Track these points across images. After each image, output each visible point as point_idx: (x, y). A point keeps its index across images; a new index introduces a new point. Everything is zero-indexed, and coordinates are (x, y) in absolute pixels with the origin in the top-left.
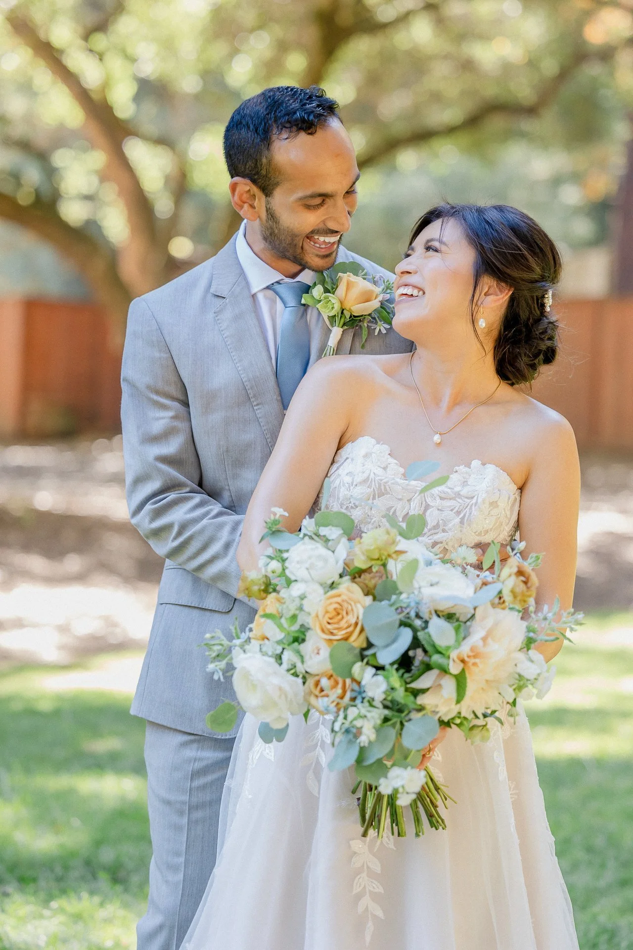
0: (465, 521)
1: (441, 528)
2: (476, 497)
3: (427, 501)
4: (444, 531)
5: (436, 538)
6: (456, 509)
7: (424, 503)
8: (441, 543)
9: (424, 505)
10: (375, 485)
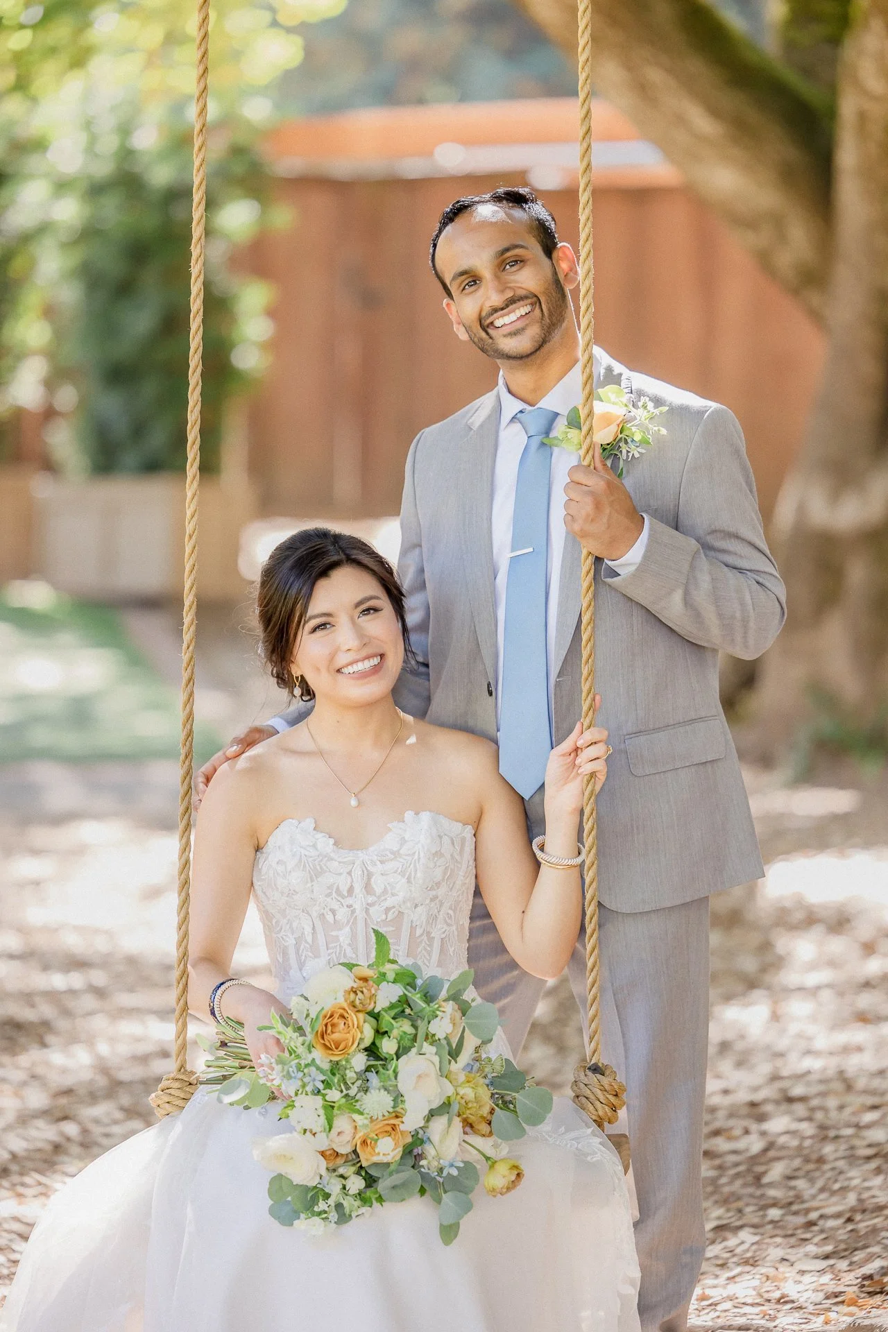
0: (412, 879)
1: (390, 892)
2: (417, 853)
3: (369, 868)
4: (393, 895)
5: (388, 903)
6: (399, 871)
7: (365, 871)
8: (394, 907)
9: (366, 874)
10: (309, 866)
